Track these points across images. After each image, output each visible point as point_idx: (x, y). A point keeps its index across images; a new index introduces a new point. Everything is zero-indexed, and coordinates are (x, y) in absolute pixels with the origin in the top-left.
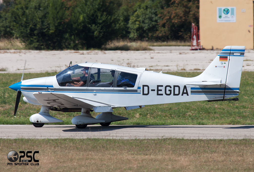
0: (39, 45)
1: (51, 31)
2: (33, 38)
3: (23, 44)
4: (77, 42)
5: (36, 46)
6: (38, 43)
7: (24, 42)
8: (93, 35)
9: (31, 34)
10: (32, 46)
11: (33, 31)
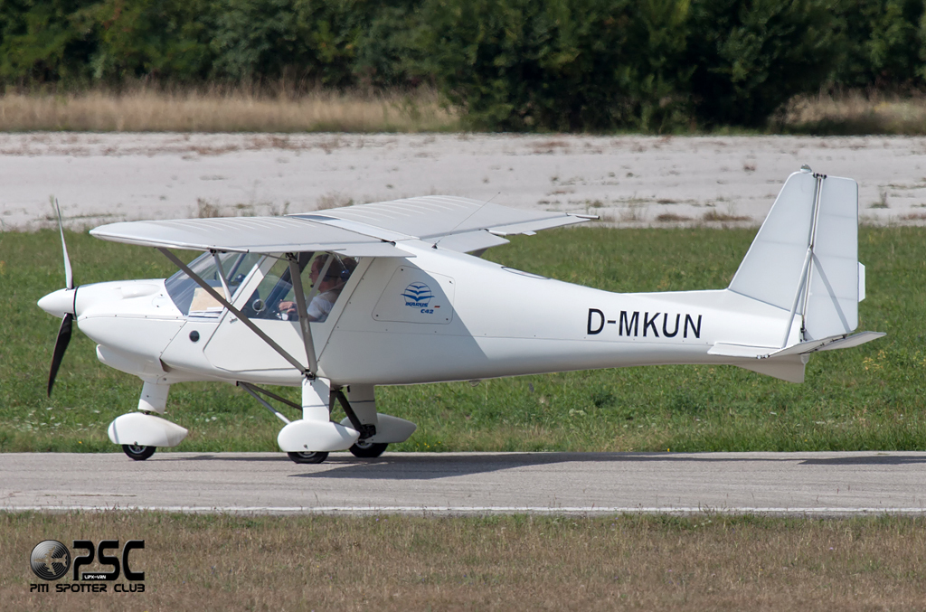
0: (513, 112)
1: (563, 58)
2: (488, 85)
3: (453, 109)
4: (663, 102)
5: (502, 116)
6: (510, 107)
7: (455, 101)
8: (730, 75)
9: (485, 69)
10: (485, 116)
11: (491, 59)
